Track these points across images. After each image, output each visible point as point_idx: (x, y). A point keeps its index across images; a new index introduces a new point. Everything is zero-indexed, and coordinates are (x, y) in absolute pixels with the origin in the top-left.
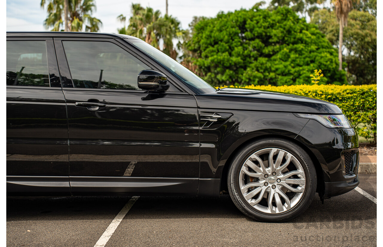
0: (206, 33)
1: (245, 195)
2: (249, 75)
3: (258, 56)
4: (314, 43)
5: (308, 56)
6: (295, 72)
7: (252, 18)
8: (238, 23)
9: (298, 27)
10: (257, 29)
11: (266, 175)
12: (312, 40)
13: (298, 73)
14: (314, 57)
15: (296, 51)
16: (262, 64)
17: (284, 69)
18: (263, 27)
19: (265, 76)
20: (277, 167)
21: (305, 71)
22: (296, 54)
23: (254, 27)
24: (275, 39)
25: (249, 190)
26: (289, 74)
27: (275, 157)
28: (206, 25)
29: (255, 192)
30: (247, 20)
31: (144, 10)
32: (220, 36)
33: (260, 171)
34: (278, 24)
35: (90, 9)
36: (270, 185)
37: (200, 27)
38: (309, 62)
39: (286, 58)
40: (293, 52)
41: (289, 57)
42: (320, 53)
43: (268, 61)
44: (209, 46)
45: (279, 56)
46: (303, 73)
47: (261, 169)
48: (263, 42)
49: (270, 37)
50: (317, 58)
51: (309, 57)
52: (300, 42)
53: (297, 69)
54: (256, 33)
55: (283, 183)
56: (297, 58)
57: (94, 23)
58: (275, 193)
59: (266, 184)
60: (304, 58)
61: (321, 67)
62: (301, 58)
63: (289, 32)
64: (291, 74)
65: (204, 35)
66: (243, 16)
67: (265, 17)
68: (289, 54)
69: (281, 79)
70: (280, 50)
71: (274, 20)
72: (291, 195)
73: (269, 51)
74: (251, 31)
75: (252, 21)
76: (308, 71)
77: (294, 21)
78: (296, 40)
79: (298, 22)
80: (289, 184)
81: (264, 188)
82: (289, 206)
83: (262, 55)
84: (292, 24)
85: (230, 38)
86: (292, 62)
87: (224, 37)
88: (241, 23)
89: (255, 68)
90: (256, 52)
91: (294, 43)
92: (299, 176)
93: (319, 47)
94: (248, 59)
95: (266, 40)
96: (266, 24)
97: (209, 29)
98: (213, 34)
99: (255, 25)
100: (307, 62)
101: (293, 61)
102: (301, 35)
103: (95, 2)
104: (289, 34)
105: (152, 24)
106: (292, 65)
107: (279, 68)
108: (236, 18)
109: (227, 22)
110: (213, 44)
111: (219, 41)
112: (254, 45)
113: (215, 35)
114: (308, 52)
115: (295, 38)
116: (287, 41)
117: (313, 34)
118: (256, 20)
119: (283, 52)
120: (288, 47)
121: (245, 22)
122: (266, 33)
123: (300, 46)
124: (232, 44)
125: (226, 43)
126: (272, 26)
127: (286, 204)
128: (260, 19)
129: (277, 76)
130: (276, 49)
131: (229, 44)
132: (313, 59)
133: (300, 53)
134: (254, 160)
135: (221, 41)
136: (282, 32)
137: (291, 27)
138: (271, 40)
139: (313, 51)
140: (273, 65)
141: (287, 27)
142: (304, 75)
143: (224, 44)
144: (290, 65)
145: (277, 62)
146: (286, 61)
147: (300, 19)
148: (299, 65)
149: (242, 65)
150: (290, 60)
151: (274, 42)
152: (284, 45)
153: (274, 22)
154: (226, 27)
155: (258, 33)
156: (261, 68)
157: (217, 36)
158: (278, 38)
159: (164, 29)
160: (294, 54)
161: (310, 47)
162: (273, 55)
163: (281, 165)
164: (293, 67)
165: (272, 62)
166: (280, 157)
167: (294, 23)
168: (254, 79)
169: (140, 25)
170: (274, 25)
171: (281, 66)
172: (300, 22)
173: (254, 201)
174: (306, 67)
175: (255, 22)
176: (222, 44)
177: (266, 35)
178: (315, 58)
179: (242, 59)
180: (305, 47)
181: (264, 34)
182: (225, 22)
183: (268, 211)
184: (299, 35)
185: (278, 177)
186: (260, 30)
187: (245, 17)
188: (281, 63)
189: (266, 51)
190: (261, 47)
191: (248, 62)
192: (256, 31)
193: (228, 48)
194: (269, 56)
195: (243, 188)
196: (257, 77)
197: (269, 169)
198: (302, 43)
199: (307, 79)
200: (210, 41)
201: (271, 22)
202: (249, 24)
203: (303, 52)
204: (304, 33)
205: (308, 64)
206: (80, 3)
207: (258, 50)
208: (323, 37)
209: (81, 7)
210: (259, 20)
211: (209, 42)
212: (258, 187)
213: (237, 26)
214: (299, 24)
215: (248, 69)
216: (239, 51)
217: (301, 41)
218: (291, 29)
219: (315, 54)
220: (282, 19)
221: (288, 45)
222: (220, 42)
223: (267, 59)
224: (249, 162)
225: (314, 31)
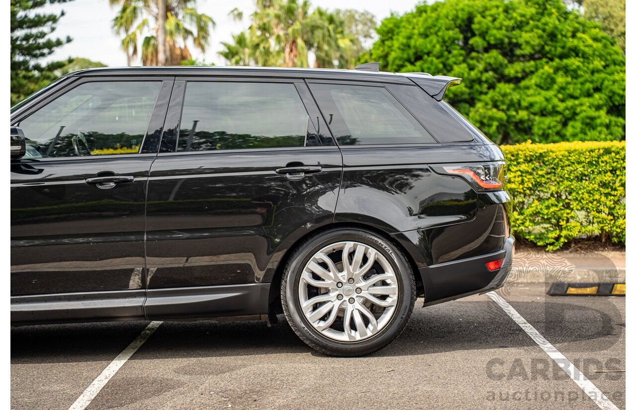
0: (398, 42)
2: (480, 116)
3: (495, 80)
4: (597, 56)
5: (589, 79)
6: (567, 108)
7: (483, 12)
8: (459, 22)
9: (567, 27)
10: (494, 32)
12: (595, 50)
13: (572, 111)
14: (600, 81)
15: (566, 70)
16: (505, 95)
17: (545, 103)
18: (504, 28)
19: (509, 117)
21: (584, 108)
22: (567, 76)
23: (488, 29)
24: (527, 50)
26: (555, 112)
28: (397, 25)
30: (476, 16)
32: (426, 45)
34: (531, 22)
37: (385, 29)
38: (592, 91)
39: (548, 84)
40: (561, 73)
41: (553, 81)
42: (612, 74)
43: (514, 90)
44: (407, 64)
45: (533, 80)
46: (581, 112)
48: (504, 55)
49: (518, 45)
50: (606, 83)
51: (592, 82)
52: (573, 54)
53: (570, 103)
54: (492, 38)
56: (568, 83)
57: (202, 24)
60: (582, 84)
61: (613, 99)
62: (575, 84)
63: (553, 36)
64: (558, 113)
65: (396, 44)
66: (467, 9)
67: (506, 11)
68: (553, 76)
69: (540, 123)
70: (537, 69)
71: (523, 16)
73: (517, 72)
74: (483, 35)
75: (484, 17)
76: (590, 107)
77: (559, 17)
78: (566, 51)
79: (566, 19)
83: (504, 78)
84: (557, 22)
85: (444, 48)
86: (559, 92)
87: (434, 46)
88: (463, 20)
89: (490, 103)
90: (491, 73)
91: (561, 57)
93: (607, 63)
94: (477, 87)
95: (509, 50)
96: (511, 23)
97: (404, 32)
98: (412, 43)
99: (490, 24)
100: (589, 90)
101: (562, 89)
102: (575, 42)
104: (552, 40)
105: (298, 25)
106: (560, 96)
107: (536, 103)
108: (455, 12)
109: (437, 19)
110: (413, 60)
111: (425, 53)
112: (488, 60)
113: (418, 43)
114: (589, 71)
115: (563, 47)
116: (548, 53)
117: (596, 39)
118: (491, 16)
119: (543, 74)
120: (551, 63)
121: (470, 20)
122: (510, 38)
123: (574, 62)
124: (448, 59)
125: (438, 58)
126: (520, 26)
128: (499, 14)
129: (532, 117)
130: (529, 68)
131: (442, 59)
132: (598, 84)
133: (574, 74)
135: (428, 54)
136: (540, 37)
137: (556, 28)
138: (518, 52)
139: (598, 71)
140: (524, 96)
141: (549, 28)
142: (583, 115)
143: (434, 59)
144: (556, 96)
145: (530, 92)
146: (548, 89)
147: (570, 13)
148: (572, 97)
149: (466, 97)
150: (556, 87)
151: (524, 56)
152: (545, 60)
153: (523, 19)
154: (437, 29)
155: (496, 39)
156: (503, 103)
157: (420, 45)
158: (533, 47)
159: (318, 34)
160: (562, 76)
161: (593, 63)
162: (523, 78)
164: (562, 101)
165: (521, 92)
167: (559, 20)
168: (490, 122)
169: (277, 27)
170: (524, 24)
171: (538, 98)
172: (571, 17)
174: (586, 101)
175: (490, 19)
176: (430, 59)
177: (510, 43)
178: (602, 84)
179: (466, 86)
180: (583, 63)
181: (506, 40)
182: (434, 19)
184: (571, 42)
186: (499, 34)
187: (471, 10)
188: (539, 94)
189: (512, 70)
190: (501, 65)
191: (477, 91)
192: (491, 35)
193: (441, 66)
194: (516, 80)
196: (497, 118)
198: (577, 55)
199: (588, 121)
200: (408, 54)
201: (519, 19)
202: (479, 23)
203: (580, 73)
204: (581, 38)
205: (589, 95)
207: (495, 70)
208: (612, 44)
210: (497, 16)
211: (405, 56)
213: (457, 27)
214: (568, 22)
215: (479, 105)
216: (463, 71)
217: (575, 52)
218: (557, 32)
219: (603, 75)
220: (537, 13)
221: (552, 60)
222: (425, 57)
223: (512, 86)
225: (597, 33)
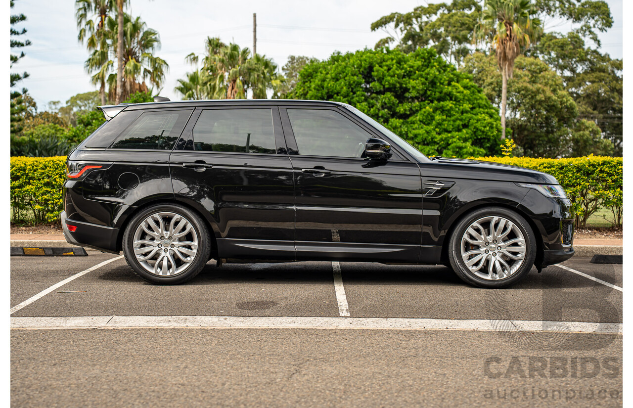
0: (317, 81)
1: (466, 262)
3: (389, 116)
4: (467, 100)
5: (459, 118)
6: (442, 140)
7: (381, 63)
8: (362, 70)
9: (445, 77)
10: (389, 78)
11: (487, 243)
12: (465, 95)
13: (446, 142)
14: (468, 119)
15: (443, 110)
16: (395, 128)
17: (426, 135)
18: (396, 76)
20: (498, 235)
21: (455, 140)
22: (443, 115)
23: (384, 75)
24: (414, 94)
25: (470, 257)
26: (433, 142)
27: (496, 225)
28: (316, 71)
29: (476, 259)
30: (375, 66)
31: (226, 47)
32: (336, 87)
33: (481, 239)
34: (417, 72)
35: (152, 46)
36: (491, 253)
37: (306, 73)
38: (461, 127)
39: (429, 120)
40: (438, 112)
41: (433, 118)
42: (476, 114)
43: (403, 123)
45: (419, 117)
46: (452, 142)
47: (482, 236)
48: (396, 96)
49: (407, 90)
50: (472, 121)
51: (461, 120)
52: (448, 98)
53: (444, 136)
54: (387, 83)
55: (504, 250)
56: (444, 120)
57: (157, 65)
58: (496, 260)
59: (487, 252)
60: (454, 121)
61: (477, 134)
62: (449, 121)
63: (433, 83)
64: (435, 143)
65: (313, 86)
66: (368, 60)
67: (399, 62)
68: (433, 114)
70: (421, 109)
71: (412, 67)
72: (511, 262)
73: (405, 110)
74: (380, 80)
75: (381, 66)
76: (459, 139)
77: (440, 69)
78: (442, 95)
79: (445, 71)
80: (509, 252)
81: (485, 256)
82: (509, 273)
83: (395, 115)
84: (437, 73)
85: (350, 90)
86: (436, 127)
87: (342, 88)
88: (365, 69)
90: (386, 110)
91: (439, 100)
92: (519, 244)
93: (474, 105)
95: (401, 94)
96: (402, 72)
97: (320, 76)
98: (325, 84)
99: (386, 73)
100: (459, 126)
101: (439, 124)
102: (450, 88)
103: (159, 36)
104: (432, 87)
105: (238, 68)
107: (419, 134)
108: (359, 62)
109: (345, 67)
112: (384, 100)
113: (329, 85)
114: (460, 112)
115: (441, 93)
116: (429, 96)
117: (466, 87)
118: (387, 66)
119: (425, 112)
120: (431, 104)
121: (371, 68)
122: (401, 84)
123: (449, 104)
124: (353, 98)
126: (409, 75)
127: (506, 271)
128: (393, 65)
130: (415, 107)
131: (349, 98)
132: (466, 122)
133: (448, 113)
134: (476, 228)
135: (338, 94)
136: (423, 84)
137: (435, 77)
138: (407, 95)
139: (467, 112)
140: (410, 129)
141: (430, 77)
142: (454, 145)
144: (434, 130)
145: (416, 126)
146: (428, 124)
147: (448, 66)
148: (446, 131)
150: (434, 122)
151: (412, 98)
152: (427, 102)
153: (412, 69)
154: (345, 74)
155: (389, 84)
157: (331, 86)
158: (418, 91)
159: (254, 76)
160: (439, 114)
161: (462, 106)
162: (411, 115)
163: (502, 233)
164: (439, 134)
165: (409, 126)
166: (501, 225)
167: (440, 72)
169: (221, 69)
170: (413, 74)
171: (421, 131)
172: (449, 69)
173: (475, 268)
174: (455, 134)
175: (385, 68)
177: (401, 87)
178: (469, 121)
180: (455, 105)
181: (398, 85)
182: (343, 67)
183: (489, 277)
184: (447, 89)
185: (499, 245)
186: (392, 80)
187: (371, 60)
188: (422, 128)
189: (401, 109)
190: (393, 104)
192: (386, 81)
194: (404, 116)
195: (465, 255)
197: (490, 236)
198: (451, 99)
201: (408, 69)
202: (377, 71)
203: (453, 112)
204: (454, 86)
205: (459, 130)
206: (138, 37)
207: (390, 108)
208: (479, 92)
209: (139, 43)
210: (391, 66)
212: (479, 254)
213: (360, 73)
214: (446, 73)
217: (450, 96)
218: (435, 80)
219: (469, 115)
220: (423, 65)
221: (432, 102)
223: (401, 121)
224: (470, 230)
225: (468, 83)
